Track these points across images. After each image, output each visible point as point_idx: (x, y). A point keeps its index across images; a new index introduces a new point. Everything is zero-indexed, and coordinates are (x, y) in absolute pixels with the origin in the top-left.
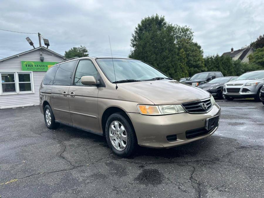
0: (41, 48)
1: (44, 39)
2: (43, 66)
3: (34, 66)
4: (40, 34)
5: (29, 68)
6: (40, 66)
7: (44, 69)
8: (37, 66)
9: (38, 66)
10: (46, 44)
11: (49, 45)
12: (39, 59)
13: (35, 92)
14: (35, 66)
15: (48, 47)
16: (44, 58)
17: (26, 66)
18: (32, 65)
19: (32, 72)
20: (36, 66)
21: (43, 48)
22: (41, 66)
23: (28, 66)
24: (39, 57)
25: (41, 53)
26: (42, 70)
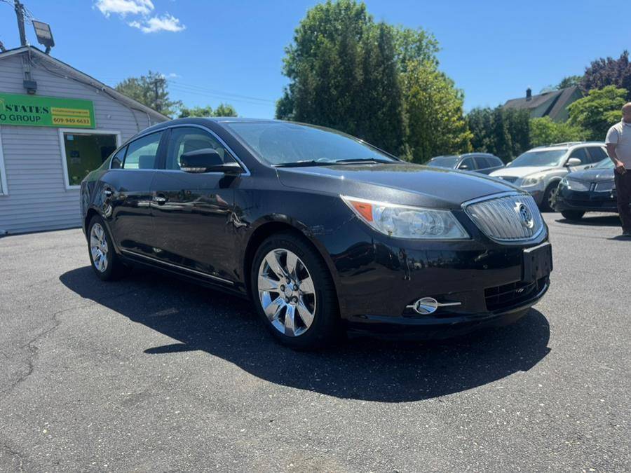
0: (27, 52)
1: (33, 22)
2: (34, 110)
3: (4, 108)
4: (22, 6)
6: (23, 107)
7: (37, 119)
8: (13, 108)
9: (16, 110)
10: (41, 40)
11: (53, 45)
12: (22, 86)
13: (9, 190)
14: (7, 107)
15: (48, 50)
16: (38, 82)
20: (11, 109)
21: (33, 49)
22: (28, 109)
24: (22, 82)
25: (27, 67)
26: (29, 123)
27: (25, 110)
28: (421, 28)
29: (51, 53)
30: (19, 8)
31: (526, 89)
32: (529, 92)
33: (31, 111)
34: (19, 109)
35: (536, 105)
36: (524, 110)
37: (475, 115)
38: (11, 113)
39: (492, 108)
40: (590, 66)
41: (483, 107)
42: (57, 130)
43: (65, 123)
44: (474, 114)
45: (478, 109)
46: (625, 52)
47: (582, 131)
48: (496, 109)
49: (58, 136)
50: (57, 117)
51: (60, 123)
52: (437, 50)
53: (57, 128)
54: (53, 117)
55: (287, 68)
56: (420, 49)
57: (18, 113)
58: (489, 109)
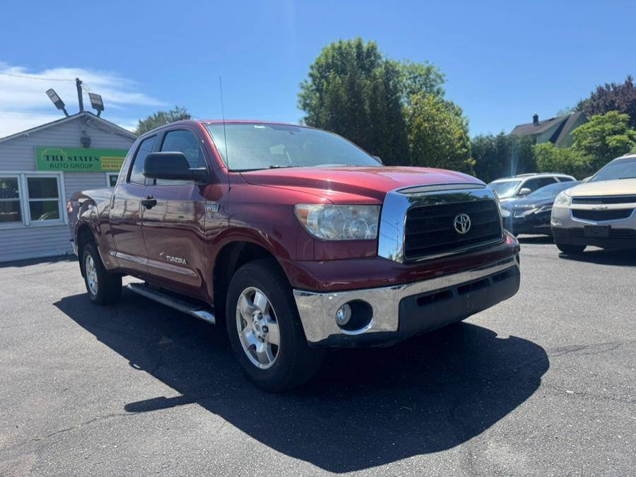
0: (84, 116)
1: (89, 94)
2: (88, 159)
3: (67, 159)
4: (81, 82)
5: (53, 163)
6: (81, 158)
7: (91, 165)
8: (73, 158)
9: (75, 159)
10: (94, 106)
11: (103, 109)
12: (79, 142)
14: (69, 158)
15: (99, 113)
16: (92, 138)
17: (48, 159)
18: (61, 157)
19: (61, 172)
20: (71, 160)
21: (88, 114)
22: (84, 159)
23: (51, 158)
24: (79, 138)
25: (83, 127)
26: (85, 169)
27: (82, 160)
28: (427, 62)
29: (101, 116)
30: (79, 83)
31: (533, 115)
32: (536, 118)
33: (86, 160)
34: (77, 159)
35: (541, 130)
36: (526, 136)
37: (478, 143)
38: (72, 162)
39: (495, 136)
40: (595, 91)
41: (485, 134)
42: (105, 174)
43: (111, 168)
44: (476, 141)
45: (481, 136)
46: (629, 78)
47: (585, 155)
48: (498, 136)
49: (106, 178)
50: (104, 164)
51: (107, 168)
52: (443, 82)
53: (105, 172)
54: (102, 164)
55: (302, 103)
56: (427, 81)
57: (77, 162)
58: (492, 136)
